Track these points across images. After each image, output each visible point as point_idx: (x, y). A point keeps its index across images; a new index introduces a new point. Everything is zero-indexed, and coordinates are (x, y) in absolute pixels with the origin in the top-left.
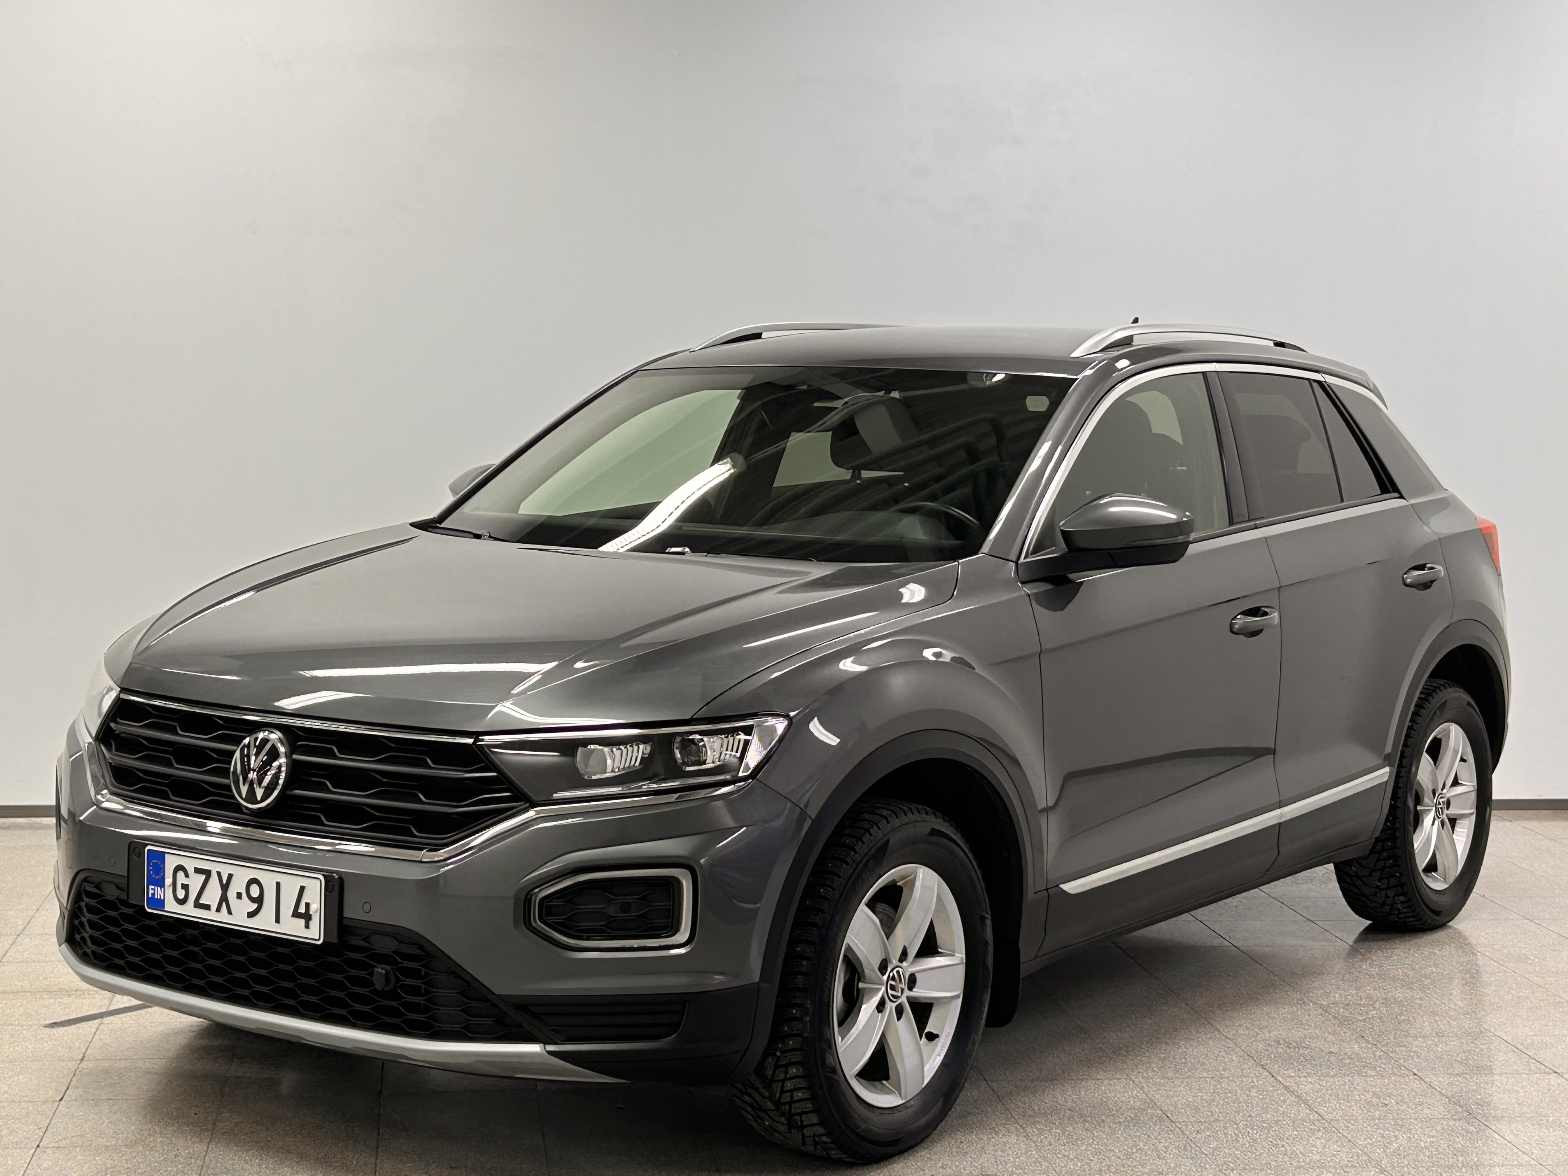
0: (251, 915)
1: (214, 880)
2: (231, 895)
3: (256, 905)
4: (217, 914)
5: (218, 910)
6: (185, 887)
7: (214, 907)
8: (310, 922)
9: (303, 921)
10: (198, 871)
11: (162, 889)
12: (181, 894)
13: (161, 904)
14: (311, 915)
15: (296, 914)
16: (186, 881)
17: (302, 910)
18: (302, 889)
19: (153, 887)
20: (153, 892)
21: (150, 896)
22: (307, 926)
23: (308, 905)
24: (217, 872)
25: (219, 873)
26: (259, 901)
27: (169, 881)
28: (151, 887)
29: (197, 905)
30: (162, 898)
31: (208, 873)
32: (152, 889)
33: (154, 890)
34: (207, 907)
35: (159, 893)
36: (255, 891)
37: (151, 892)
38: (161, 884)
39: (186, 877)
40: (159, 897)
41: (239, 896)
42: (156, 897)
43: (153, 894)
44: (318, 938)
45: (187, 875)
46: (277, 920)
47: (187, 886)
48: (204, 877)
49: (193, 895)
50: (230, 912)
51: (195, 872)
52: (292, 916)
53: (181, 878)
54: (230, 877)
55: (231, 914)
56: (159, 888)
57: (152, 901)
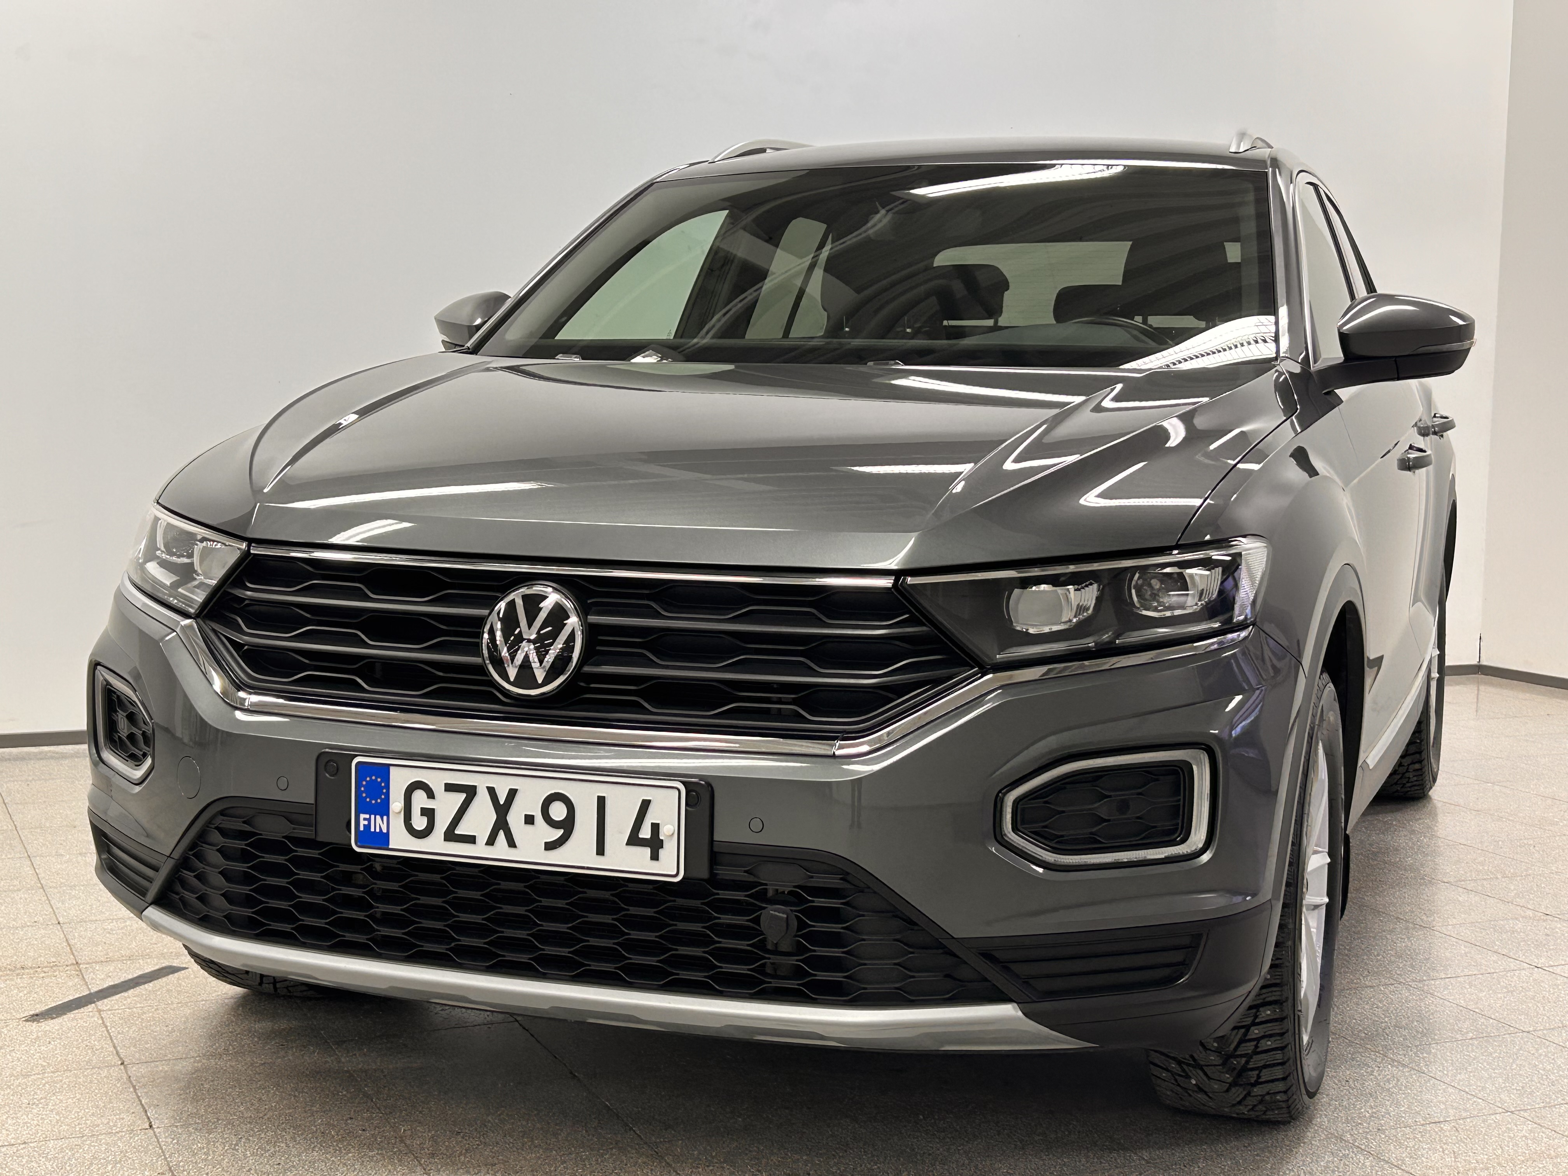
0: (550, 846)
1: (482, 800)
2: (515, 819)
3: (560, 832)
4: (490, 848)
5: (491, 841)
6: (429, 813)
7: (483, 837)
8: (660, 850)
9: (647, 851)
10: (450, 788)
11: (385, 818)
12: (420, 823)
13: (383, 839)
14: (662, 840)
15: (634, 840)
16: (429, 804)
17: (645, 833)
18: (645, 805)
19: (367, 816)
20: (366, 823)
21: (362, 828)
22: (655, 857)
23: (655, 827)
24: (488, 788)
25: (492, 791)
26: (568, 825)
27: (396, 805)
28: (362, 816)
29: (450, 835)
30: (385, 831)
31: (470, 792)
32: (365, 819)
33: (369, 820)
34: (471, 840)
35: (378, 824)
36: (558, 811)
37: (363, 823)
38: (384, 810)
39: (428, 797)
40: (378, 830)
41: (529, 820)
42: (372, 830)
43: (367, 827)
44: (674, 873)
45: (431, 795)
46: (601, 851)
47: (432, 811)
48: (463, 796)
49: (442, 824)
50: (512, 844)
51: (446, 790)
52: (627, 844)
53: (420, 799)
54: (512, 793)
55: (515, 846)
56: (378, 817)
57: (366, 836)
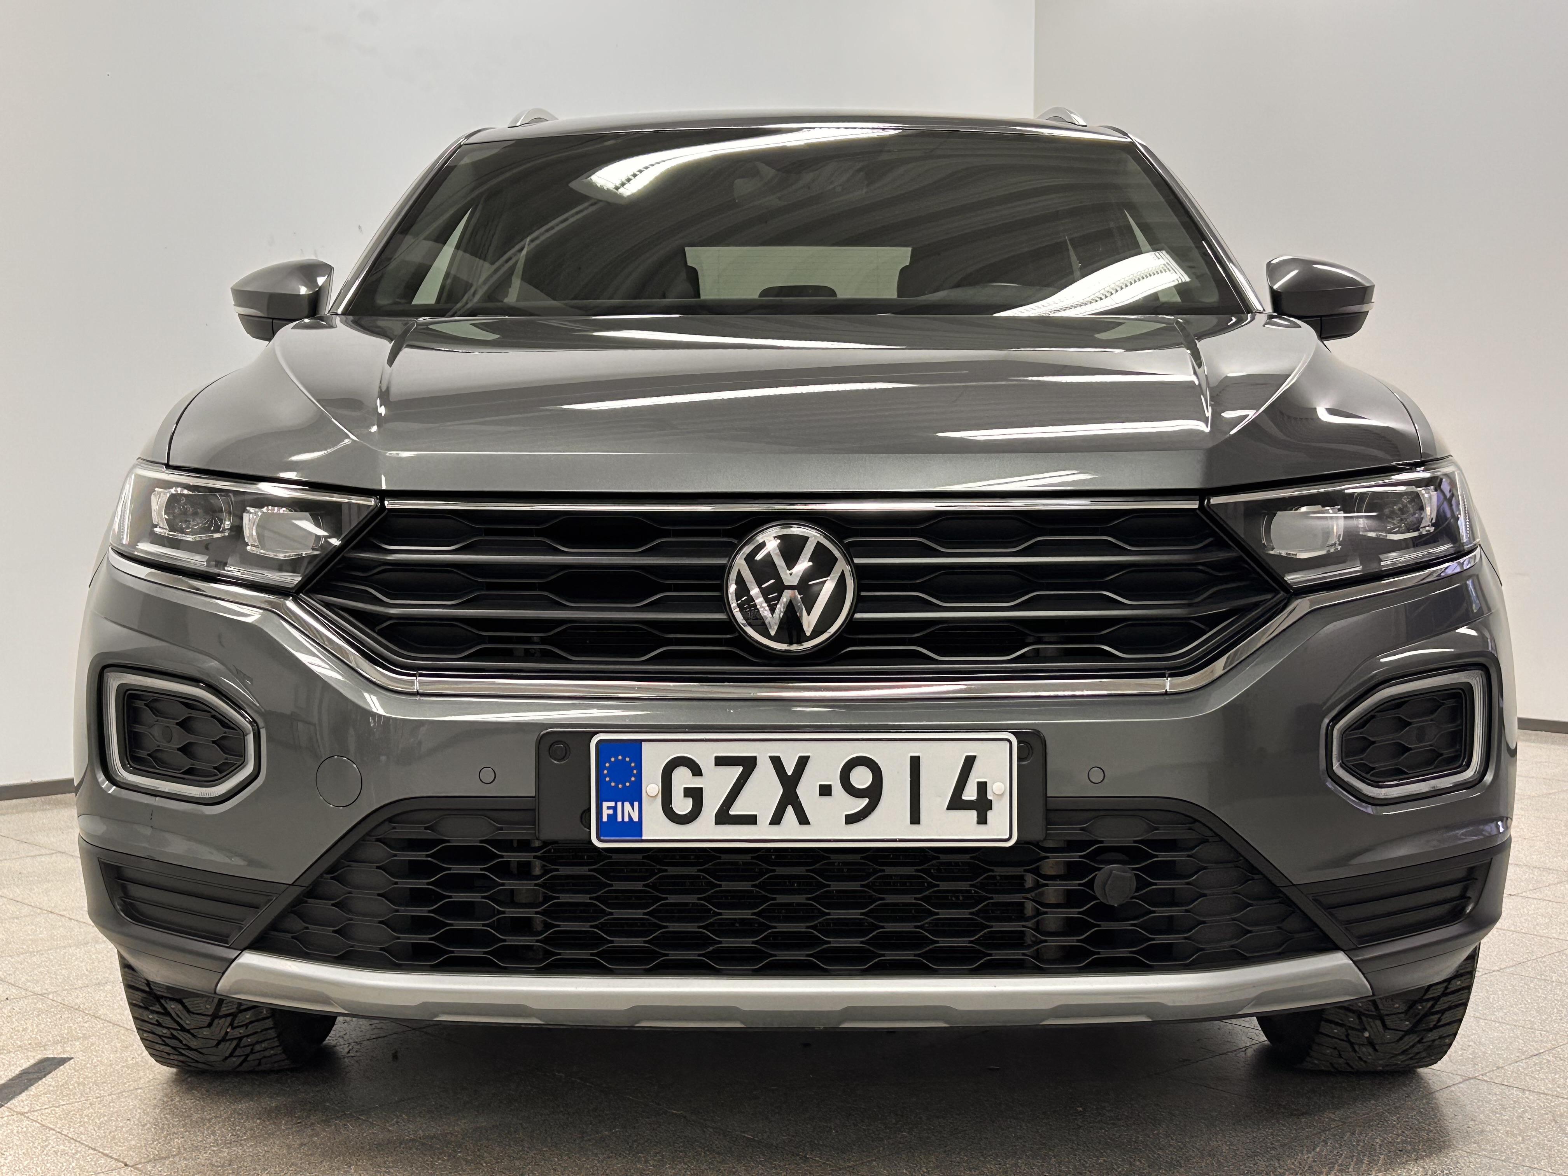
0: (851, 819)
1: (764, 773)
2: (806, 791)
3: (866, 801)
4: (775, 828)
5: (777, 819)
6: (695, 794)
7: (765, 815)
8: (989, 813)
9: (973, 814)
10: (721, 761)
11: (636, 804)
12: (682, 806)
13: (635, 828)
14: (991, 801)
15: (956, 803)
16: (696, 783)
17: (970, 794)
18: (970, 762)
19: (612, 804)
20: (611, 812)
21: (605, 819)
22: (982, 820)
23: (982, 787)
24: (771, 758)
25: (776, 762)
26: (874, 793)
27: (652, 787)
28: (605, 804)
29: (723, 817)
30: (636, 819)
31: (749, 764)
32: (609, 808)
33: (615, 809)
34: (751, 820)
35: (627, 811)
36: (861, 778)
37: (606, 812)
38: (635, 795)
39: (694, 775)
40: (626, 819)
41: (825, 791)
42: (619, 819)
43: (612, 816)
44: (1007, 837)
45: (697, 771)
46: (915, 819)
47: (700, 790)
48: (739, 770)
49: (712, 804)
50: (803, 819)
51: (716, 764)
52: (949, 808)
53: (682, 778)
54: (803, 762)
55: (808, 823)
56: (627, 804)
57: (609, 828)
